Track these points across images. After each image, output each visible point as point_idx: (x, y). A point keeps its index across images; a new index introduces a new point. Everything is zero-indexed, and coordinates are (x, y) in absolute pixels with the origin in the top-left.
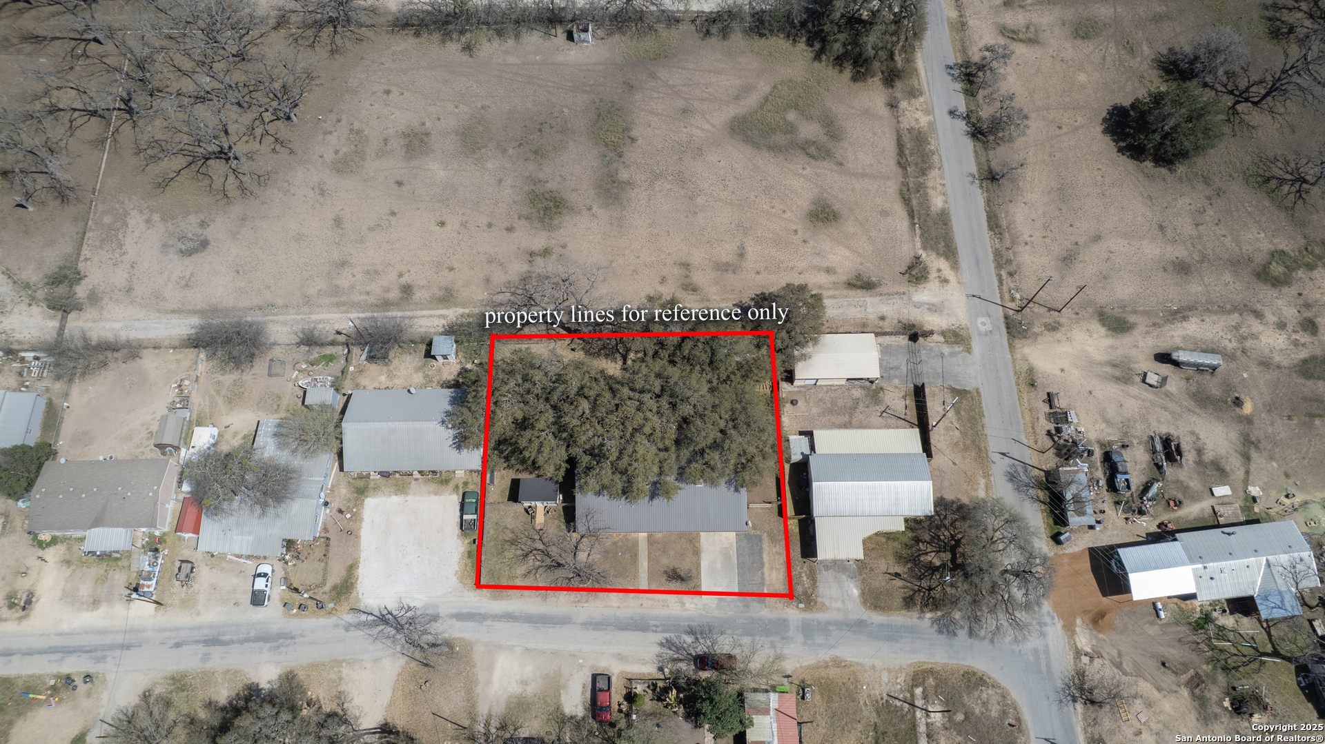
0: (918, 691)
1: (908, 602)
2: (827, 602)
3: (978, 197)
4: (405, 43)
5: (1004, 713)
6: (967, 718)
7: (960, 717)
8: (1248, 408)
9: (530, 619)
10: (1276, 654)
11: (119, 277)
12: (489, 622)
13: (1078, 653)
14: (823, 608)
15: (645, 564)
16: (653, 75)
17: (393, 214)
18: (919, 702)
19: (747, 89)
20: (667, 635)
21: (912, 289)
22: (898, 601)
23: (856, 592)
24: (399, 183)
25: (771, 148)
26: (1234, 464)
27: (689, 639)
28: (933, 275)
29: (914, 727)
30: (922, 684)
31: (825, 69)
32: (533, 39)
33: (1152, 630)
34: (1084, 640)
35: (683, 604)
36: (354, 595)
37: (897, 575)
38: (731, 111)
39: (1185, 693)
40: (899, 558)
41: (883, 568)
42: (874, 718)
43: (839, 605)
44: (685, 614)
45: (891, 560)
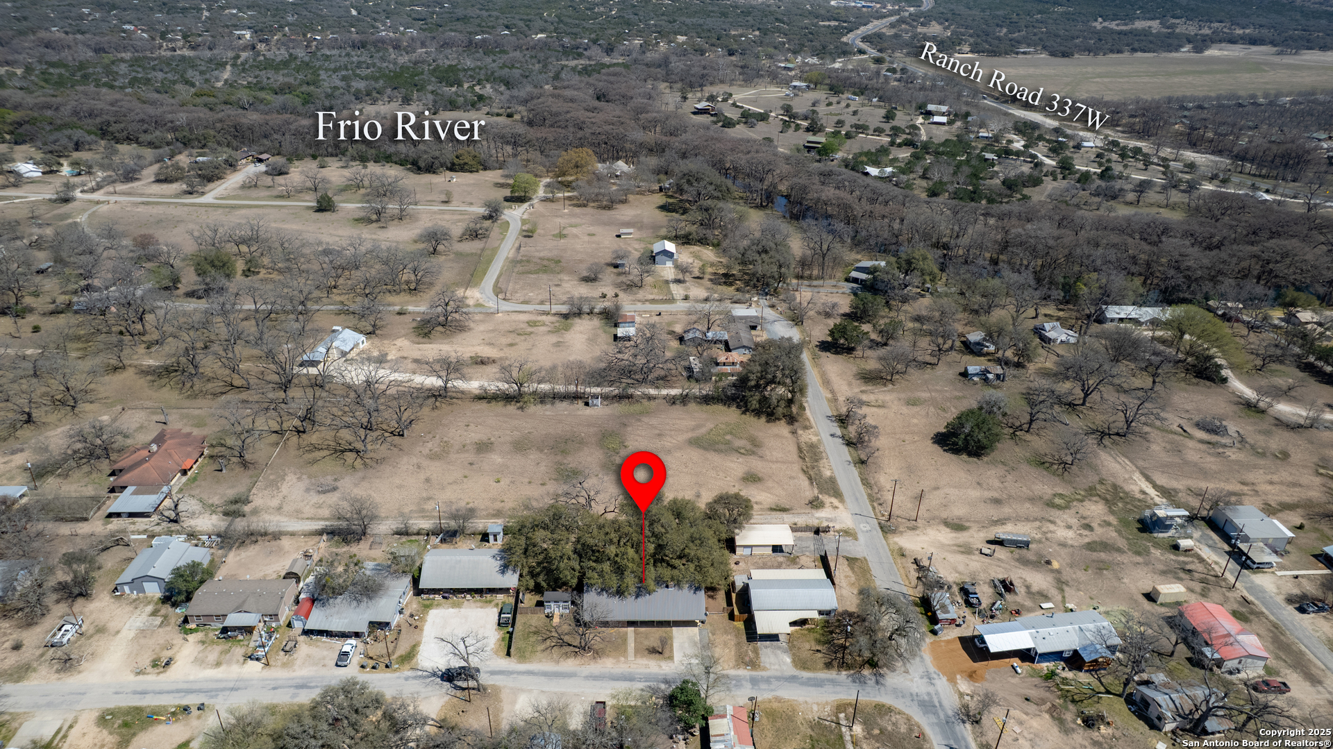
0: (842, 715)
1: (828, 665)
2: (768, 666)
3: (854, 472)
4: (483, 405)
5: (911, 730)
6: (882, 732)
7: (876, 732)
8: (1056, 565)
9: (545, 674)
10: (1108, 692)
11: (275, 503)
12: (515, 676)
13: (961, 695)
14: (765, 669)
15: (633, 645)
16: (639, 420)
17: (465, 477)
18: (843, 722)
19: (698, 427)
20: (648, 684)
21: (814, 511)
22: (822, 665)
23: (788, 660)
24: (471, 464)
25: (715, 451)
26: (1053, 592)
27: (663, 686)
28: (827, 505)
29: (841, 736)
30: (844, 711)
31: (749, 419)
32: (563, 406)
33: (1016, 680)
34: (964, 686)
35: (661, 667)
36: (415, 660)
37: (818, 651)
38: (690, 435)
39: (1047, 716)
40: (819, 642)
41: (807, 646)
42: (809, 732)
43: (777, 667)
44: (662, 672)
45: (813, 643)
